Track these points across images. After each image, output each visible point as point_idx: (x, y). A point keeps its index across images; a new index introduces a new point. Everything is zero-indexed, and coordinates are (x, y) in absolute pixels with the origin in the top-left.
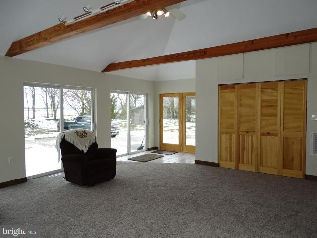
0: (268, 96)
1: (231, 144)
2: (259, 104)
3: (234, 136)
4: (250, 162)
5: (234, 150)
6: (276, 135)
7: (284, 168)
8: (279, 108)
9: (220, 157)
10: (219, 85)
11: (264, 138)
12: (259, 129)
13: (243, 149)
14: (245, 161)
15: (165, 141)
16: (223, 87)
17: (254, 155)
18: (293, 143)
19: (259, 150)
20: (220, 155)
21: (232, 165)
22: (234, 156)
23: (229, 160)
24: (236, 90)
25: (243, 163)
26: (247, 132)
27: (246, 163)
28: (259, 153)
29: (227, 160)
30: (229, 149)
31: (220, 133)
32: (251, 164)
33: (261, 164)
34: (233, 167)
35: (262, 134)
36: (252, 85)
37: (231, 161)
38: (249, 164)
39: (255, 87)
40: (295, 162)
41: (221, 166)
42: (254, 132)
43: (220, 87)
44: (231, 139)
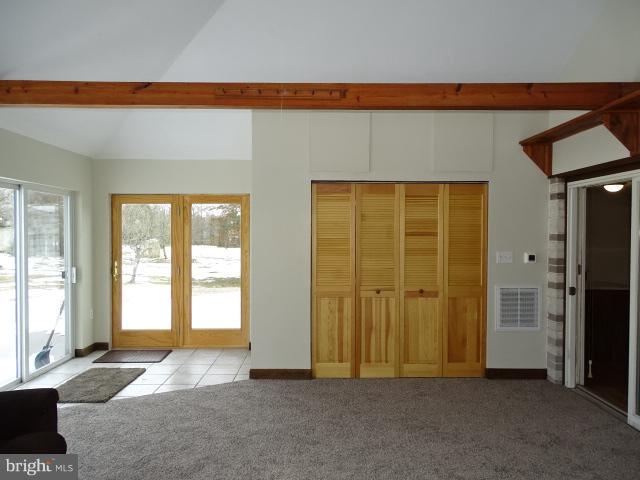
0: (421, 213)
1: (341, 320)
2: (402, 227)
3: (348, 303)
4: (383, 358)
5: (348, 334)
6: (435, 294)
7: (449, 362)
8: (440, 238)
9: (315, 356)
10: (312, 182)
11: (412, 302)
12: (402, 284)
13: (369, 330)
14: (373, 358)
15: (128, 324)
16: (323, 188)
17: (392, 341)
18: (465, 310)
19: (402, 329)
20: (315, 349)
21: (343, 370)
22: (347, 350)
23: (336, 358)
24: (352, 196)
25: (370, 362)
26: (378, 292)
27: (377, 362)
28: (402, 335)
29: (331, 360)
30: (336, 333)
31: (314, 296)
32: (387, 362)
33: (407, 361)
34: (348, 375)
35: (410, 295)
36: (386, 187)
37: (341, 361)
38: (381, 361)
39: (394, 193)
40: (468, 347)
41: (318, 376)
42: (394, 290)
43: (315, 185)
44: (341, 310)
